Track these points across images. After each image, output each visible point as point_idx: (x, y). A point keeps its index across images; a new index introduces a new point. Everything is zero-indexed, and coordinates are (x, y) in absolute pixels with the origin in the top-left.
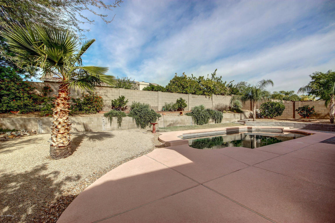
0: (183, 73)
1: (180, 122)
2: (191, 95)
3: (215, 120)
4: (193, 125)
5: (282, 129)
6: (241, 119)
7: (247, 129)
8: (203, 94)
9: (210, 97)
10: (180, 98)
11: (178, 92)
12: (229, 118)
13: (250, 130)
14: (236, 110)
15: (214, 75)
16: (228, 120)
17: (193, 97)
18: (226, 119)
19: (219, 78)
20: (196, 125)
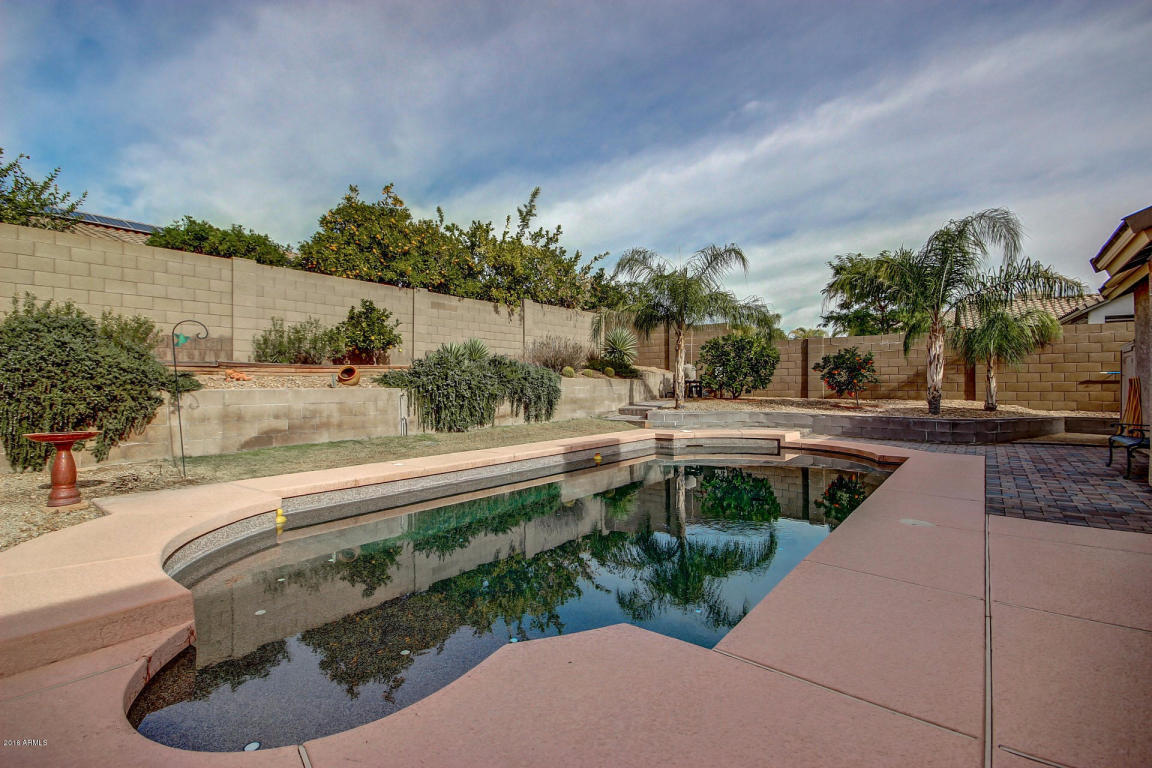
0: (387, 189)
1: (335, 419)
2: (423, 297)
3: (526, 408)
4: (414, 431)
5: (778, 440)
6: (631, 404)
7: (653, 444)
8: (484, 295)
9: (512, 310)
10: (364, 303)
11: (356, 277)
12: (586, 400)
13: (664, 445)
14: (614, 365)
15: (530, 213)
16: (581, 408)
17: (435, 305)
18: (574, 401)
19: (551, 235)
20: (431, 432)
